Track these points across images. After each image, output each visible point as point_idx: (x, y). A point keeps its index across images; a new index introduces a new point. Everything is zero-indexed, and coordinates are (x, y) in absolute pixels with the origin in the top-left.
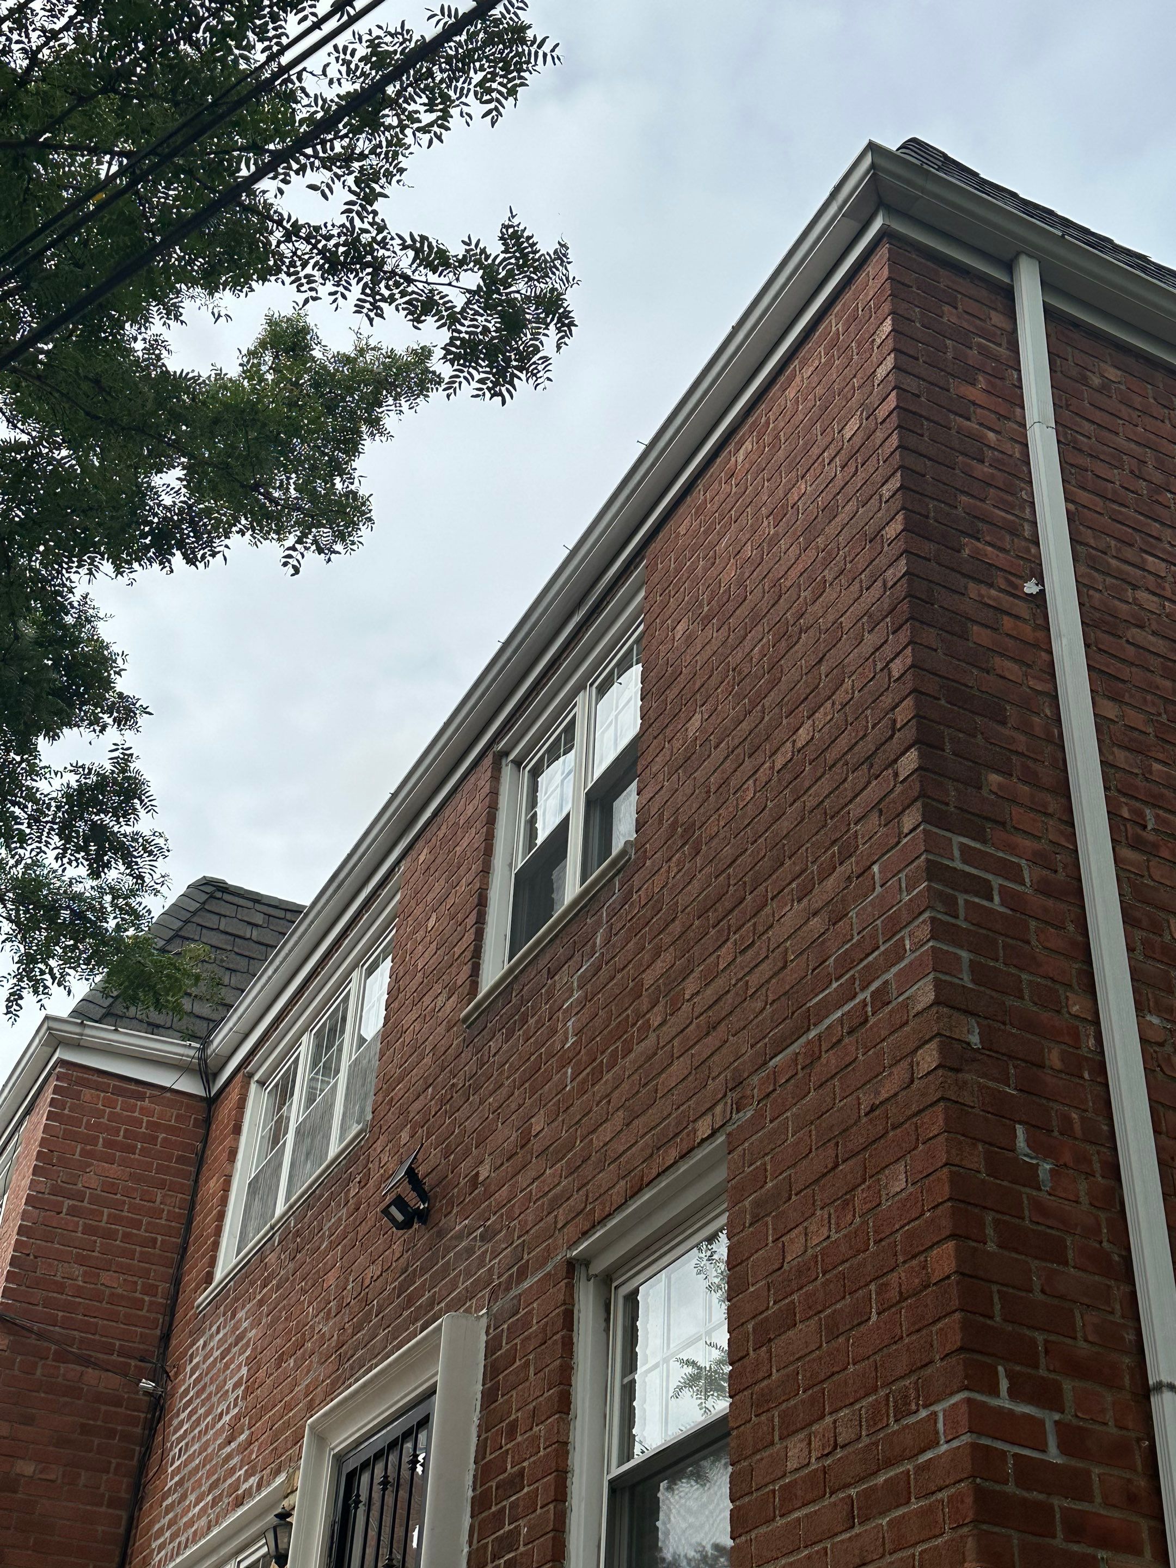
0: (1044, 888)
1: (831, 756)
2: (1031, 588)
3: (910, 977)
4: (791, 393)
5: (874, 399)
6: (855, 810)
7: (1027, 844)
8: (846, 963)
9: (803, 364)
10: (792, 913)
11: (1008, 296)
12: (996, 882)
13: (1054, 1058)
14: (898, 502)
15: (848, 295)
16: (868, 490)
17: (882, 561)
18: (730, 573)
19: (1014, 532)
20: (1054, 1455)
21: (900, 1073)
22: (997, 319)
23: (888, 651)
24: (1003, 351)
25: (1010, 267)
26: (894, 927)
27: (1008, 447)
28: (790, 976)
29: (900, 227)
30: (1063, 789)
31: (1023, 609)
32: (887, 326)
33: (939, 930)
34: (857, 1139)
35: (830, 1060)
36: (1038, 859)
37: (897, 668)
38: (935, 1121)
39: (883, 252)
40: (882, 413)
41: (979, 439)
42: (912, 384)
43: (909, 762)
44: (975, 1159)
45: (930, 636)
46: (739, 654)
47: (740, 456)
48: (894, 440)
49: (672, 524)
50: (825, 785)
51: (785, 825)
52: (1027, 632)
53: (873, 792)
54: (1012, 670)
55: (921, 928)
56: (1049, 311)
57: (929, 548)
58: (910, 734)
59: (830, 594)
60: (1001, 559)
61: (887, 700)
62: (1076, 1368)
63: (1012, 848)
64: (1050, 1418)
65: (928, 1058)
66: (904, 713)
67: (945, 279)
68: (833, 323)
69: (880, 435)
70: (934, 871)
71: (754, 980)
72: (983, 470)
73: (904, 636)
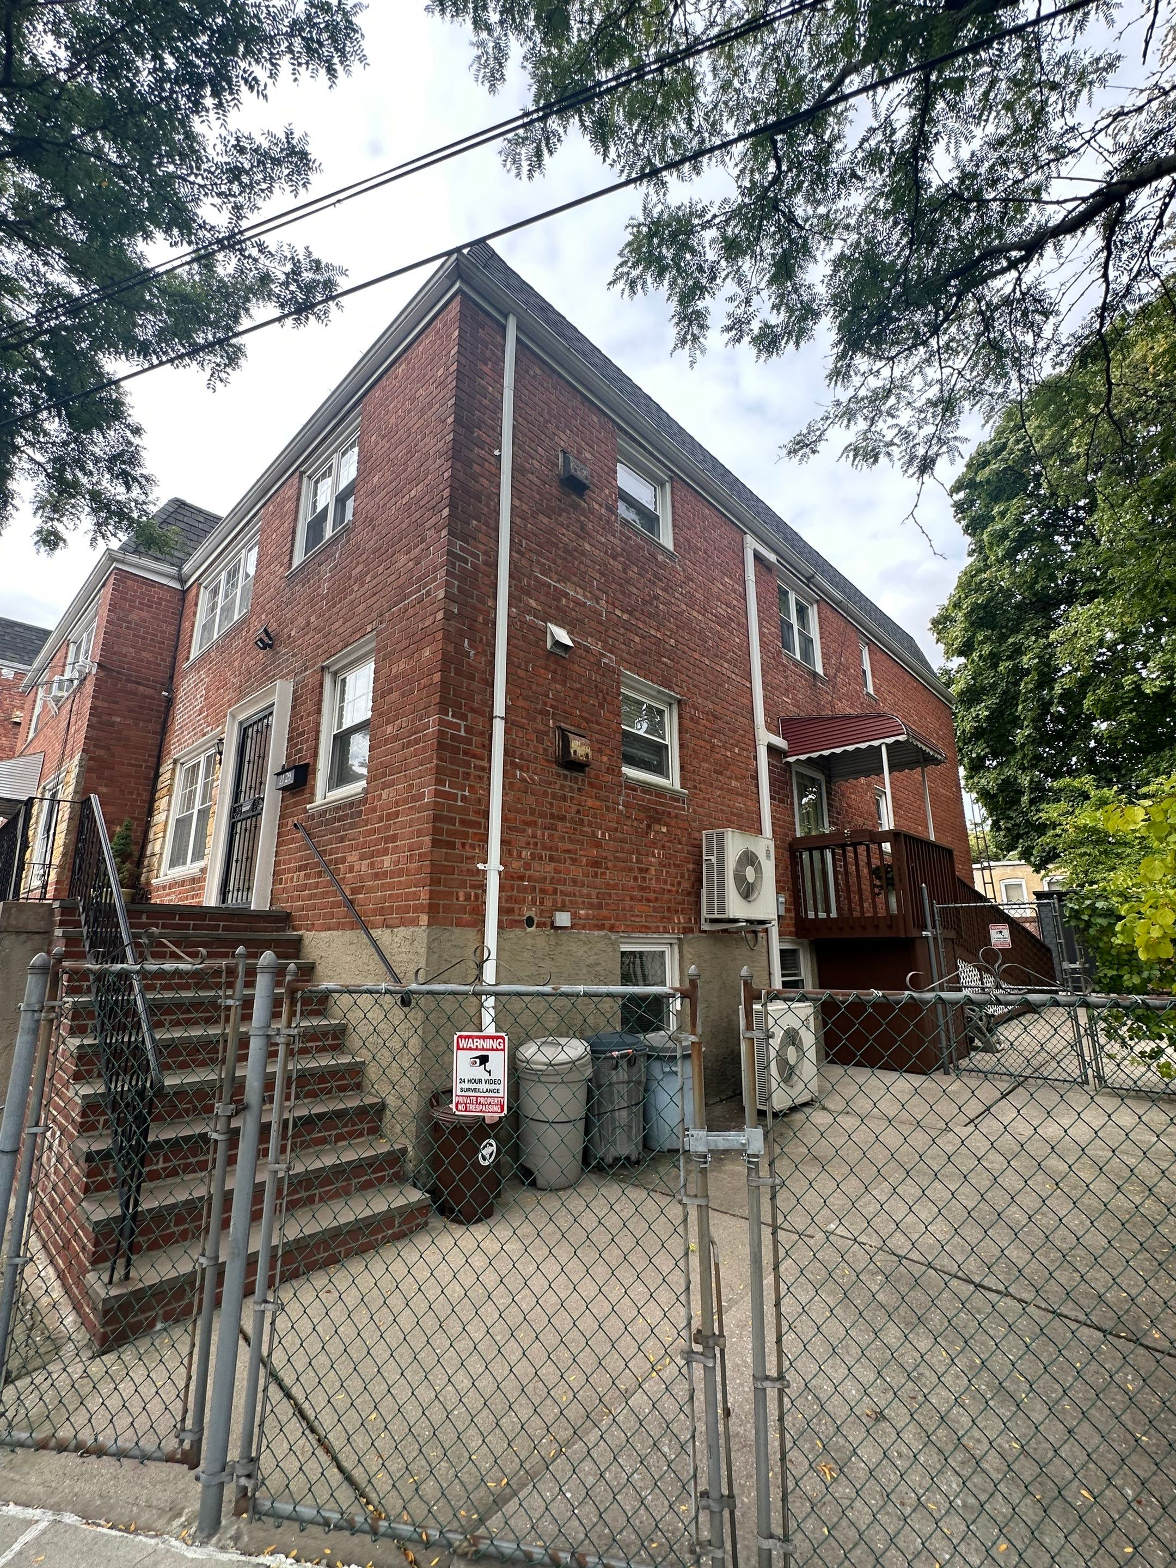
0: (486, 563)
1: (422, 503)
2: (497, 453)
3: (437, 588)
4: (421, 348)
5: (449, 363)
6: (427, 525)
7: (482, 547)
8: (420, 579)
9: (427, 337)
10: (403, 559)
11: (504, 328)
12: (470, 559)
13: (480, 619)
14: (453, 409)
15: (445, 312)
16: (443, 401)
17: (445, 432)
18: (393, 420)
19: (494, 430)
20: (463, 733)
21: (431, 619)
22: (499, 339)
23: (444, 468)
24: (499, 353)
25: (506, 317)
26: (435, 570)
27: (496, 394)
28: (401, 581)
29: (465, 289)
30: (497, 529)
31: (493, 460)
32: (456, 333)
33: (448, 573)
34: (416, 638)
35: (411, 612)
36: (485, 553)
37: (446, 475)
38: (440, 635)
39: (459, 298)
40: (451, 370)
41: (486, 389)
42: (463, 361)
43: (446, 512)
44: (451, 648)
45: (458, 466)
46: (394, 455)
47: (401, 369)
48: (454, 383)
49: (373, 391)
50: (418, 514)
51: (404, 526)
52: (493, 470)
53: (433, 521)
54: (486, 483)
55: (442, 572)
56: (518, 339)
57: (461, 430)
58: (447, 501)
59: (427, 440)
60: (488, 440)
61: (441, 487)
62: (473, 710)
63: (477, 548)
64: (463, 724)
65: (440, 615)
66: (446, 493)
67: (482, 316)
68: (438, 324)
69: (449, 379)
70: (449, 553)
71: (389, 580)
72: (486, 402)
73: (450, 463)
